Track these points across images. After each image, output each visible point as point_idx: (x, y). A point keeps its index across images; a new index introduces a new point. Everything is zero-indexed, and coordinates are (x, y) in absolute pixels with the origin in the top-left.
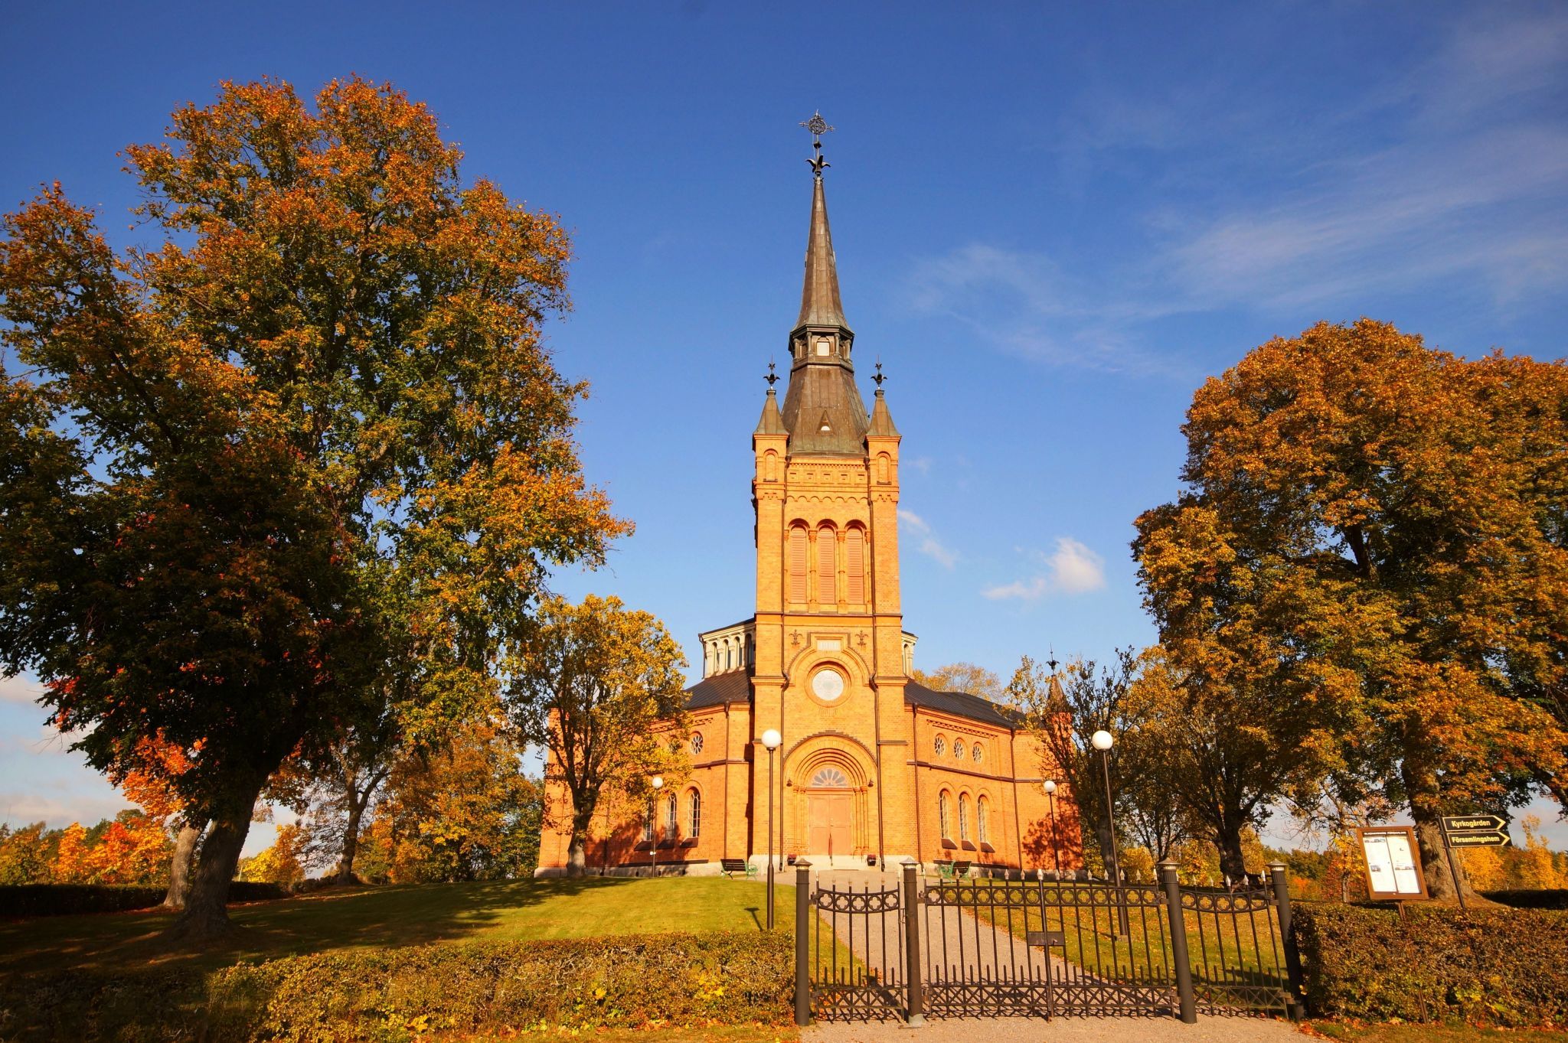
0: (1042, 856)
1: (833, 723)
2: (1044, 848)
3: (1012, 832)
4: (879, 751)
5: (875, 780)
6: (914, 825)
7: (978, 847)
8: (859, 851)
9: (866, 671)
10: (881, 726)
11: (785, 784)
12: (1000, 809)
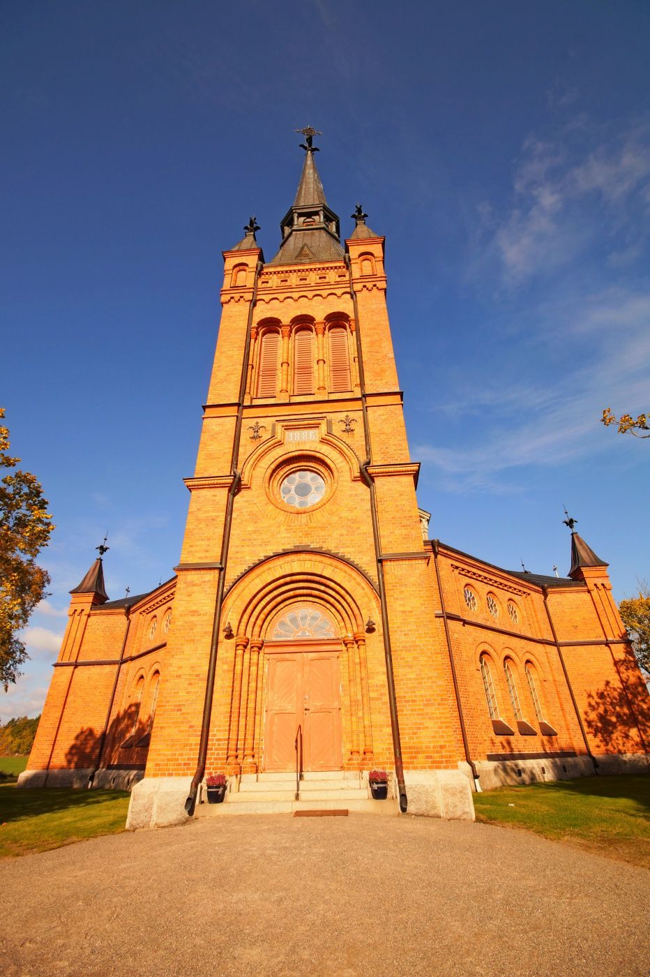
0: (614, 736)
1: (307, 535)
2: (614, 725)
3: (569, 706)
4: (381, 572)
5: (377, 619)
6: (452, 701)
7: (537, 729)
8: (357, 759)
9: (354, 460)
10: (382, 532)
11: (222, 635)
12: (550, 678)
